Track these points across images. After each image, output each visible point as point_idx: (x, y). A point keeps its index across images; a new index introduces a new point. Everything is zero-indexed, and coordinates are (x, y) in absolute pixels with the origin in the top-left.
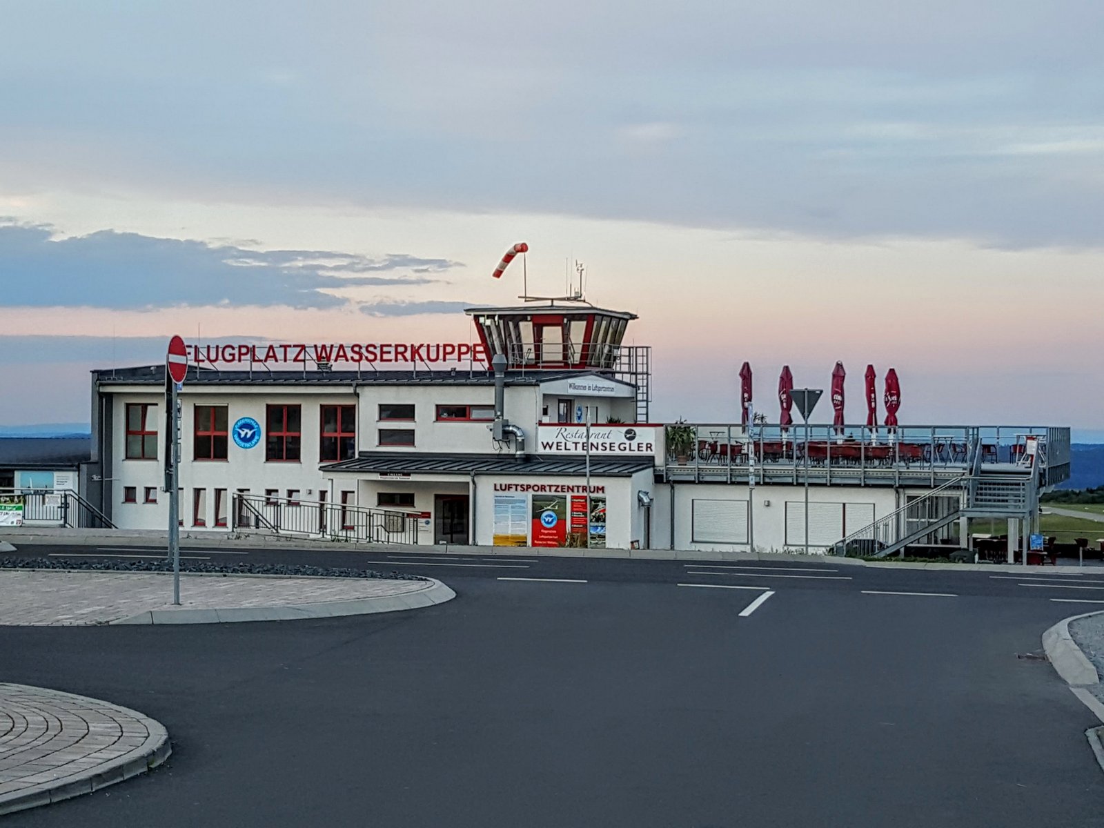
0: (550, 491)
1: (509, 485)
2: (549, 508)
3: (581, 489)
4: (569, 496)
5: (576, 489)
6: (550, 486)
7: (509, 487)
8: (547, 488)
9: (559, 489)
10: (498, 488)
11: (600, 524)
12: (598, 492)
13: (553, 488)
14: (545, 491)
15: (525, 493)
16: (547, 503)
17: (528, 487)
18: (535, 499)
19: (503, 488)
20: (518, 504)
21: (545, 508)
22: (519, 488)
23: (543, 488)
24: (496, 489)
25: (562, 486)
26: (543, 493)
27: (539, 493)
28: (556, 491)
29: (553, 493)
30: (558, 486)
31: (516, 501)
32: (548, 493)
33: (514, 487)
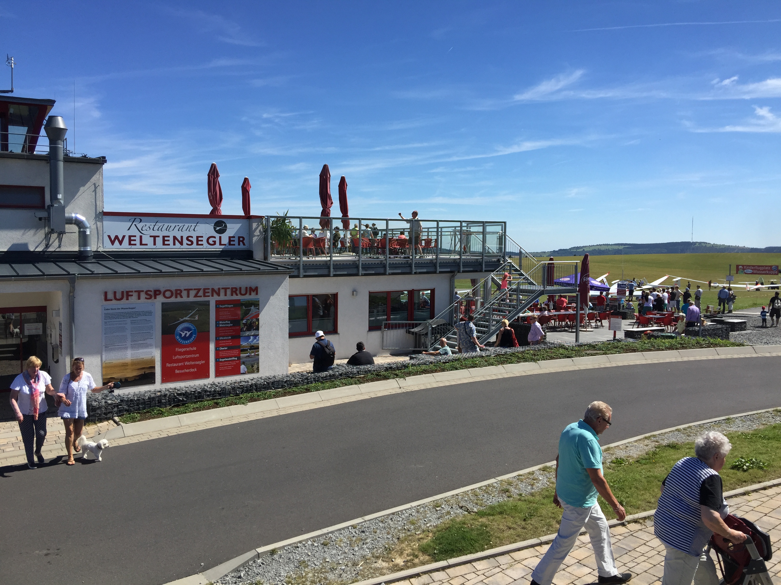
0: (188, 296)
1: (127, 292)
2: (186, 318)
3: (229, 292)
4: (212, 301)
5: (222, 292)
6: (188, 290)
7: (127, 294)
8: (184, 294)
9: (201, 293)
10: (110, 296)
11: (253, 333)
12: (250, 294)
13: (192, 293)
14: (182, 297)
15: (152, 300)
16: (184, 312)
17: (157, 293)
18: (165, 308)
19: (118, 296)
20: (139, 318)
21: (182, 320)
22: (143, 295)
23: (178, 293)
24: (106, 299)
25: (204, 289)
26: (179, 300)
27: (173, 300)
28: (196, 296)
29: (192, 299)
30: (199, 290)
31: (139, 314)
32: (185, 299)
33: (135, 295)
